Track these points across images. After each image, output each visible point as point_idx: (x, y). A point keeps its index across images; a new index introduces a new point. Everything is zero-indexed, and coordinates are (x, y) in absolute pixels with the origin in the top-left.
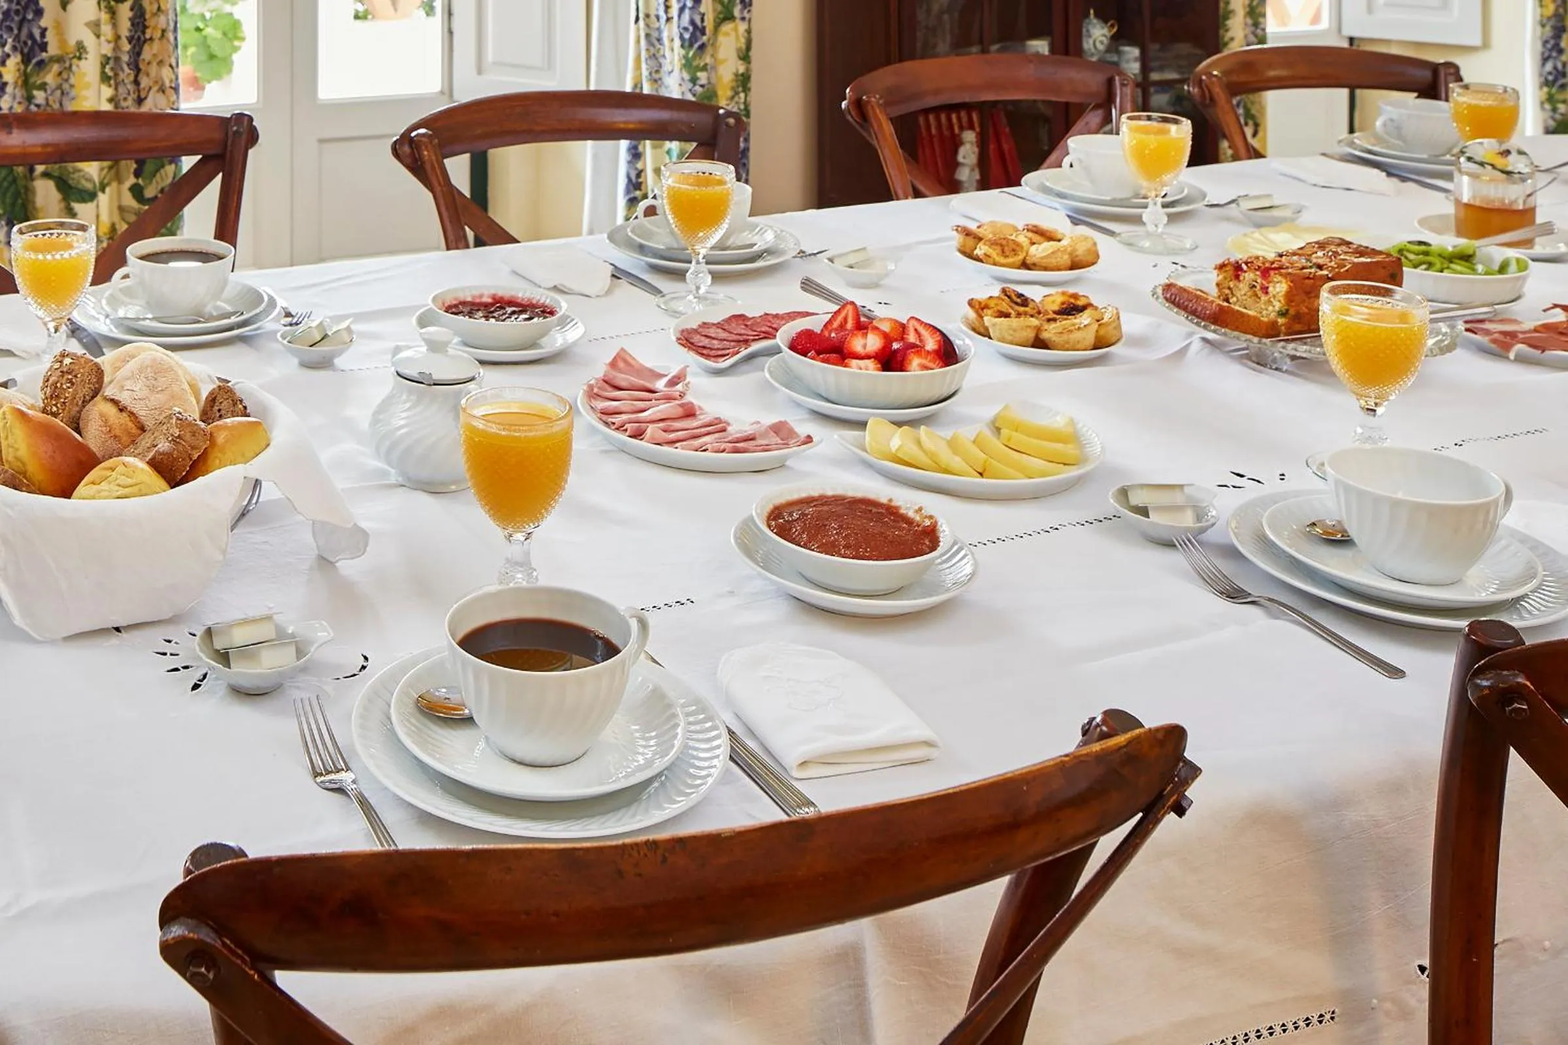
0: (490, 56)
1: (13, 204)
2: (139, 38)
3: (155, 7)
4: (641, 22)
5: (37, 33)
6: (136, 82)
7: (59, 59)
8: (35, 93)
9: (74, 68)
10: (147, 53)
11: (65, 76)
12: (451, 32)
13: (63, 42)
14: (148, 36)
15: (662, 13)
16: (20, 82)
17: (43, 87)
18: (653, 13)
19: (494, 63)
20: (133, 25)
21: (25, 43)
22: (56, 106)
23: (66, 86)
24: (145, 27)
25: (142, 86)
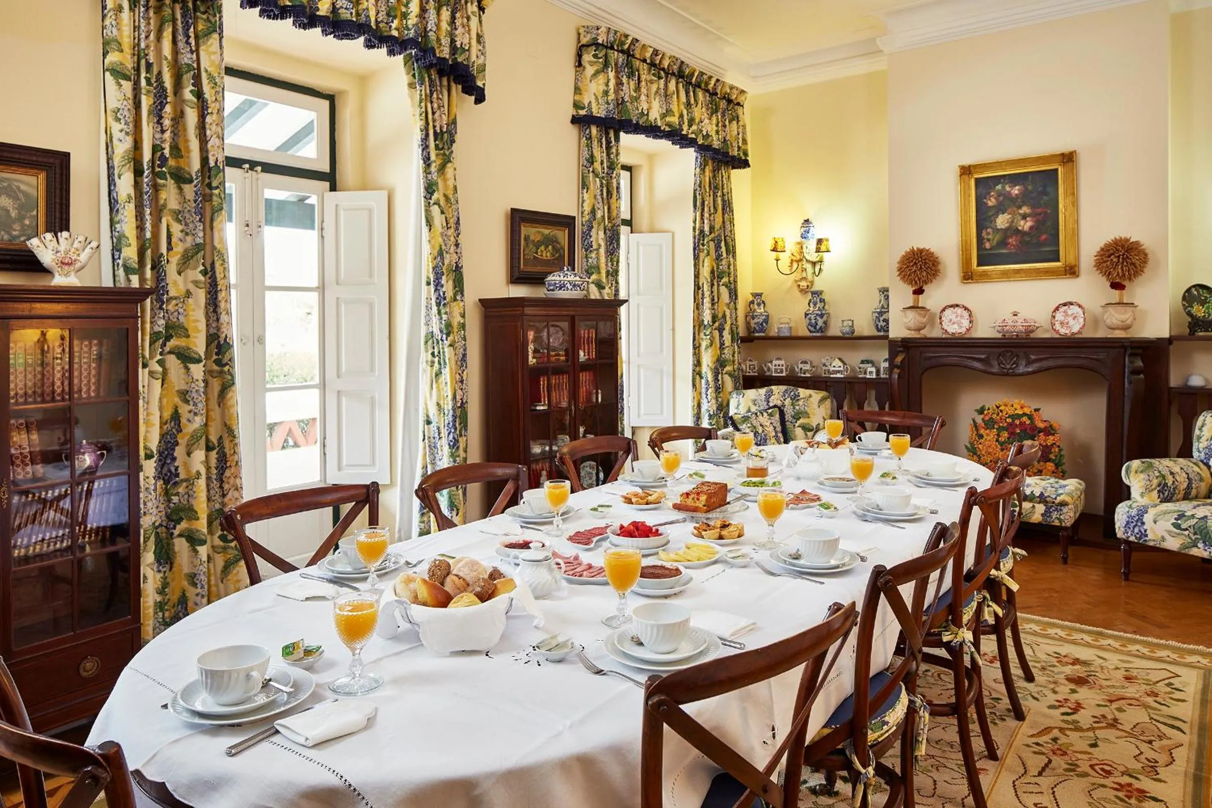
0: (344, 462)
1: (160, 553)
2: (223, 466)
3: (232, 451)
4: (426, 441)
5: (173, 469)
6: (221, 487)
7: (186, 480)
8: (173, 497)
9: (195, 483)
10: (228, 473)
11: (190, 487)
12: (325, 454)
13: (188, 471)
14: (228, 465)
15: (436, 435)
16: (162, 493)
17: (177, 494)
18: (432, 436)
19: (347, 465)
20: (218, 461)
21: (166, 475)
22: (185, 502)
23: (191, 492)
24: (226, 461)
25: (225, 488)
